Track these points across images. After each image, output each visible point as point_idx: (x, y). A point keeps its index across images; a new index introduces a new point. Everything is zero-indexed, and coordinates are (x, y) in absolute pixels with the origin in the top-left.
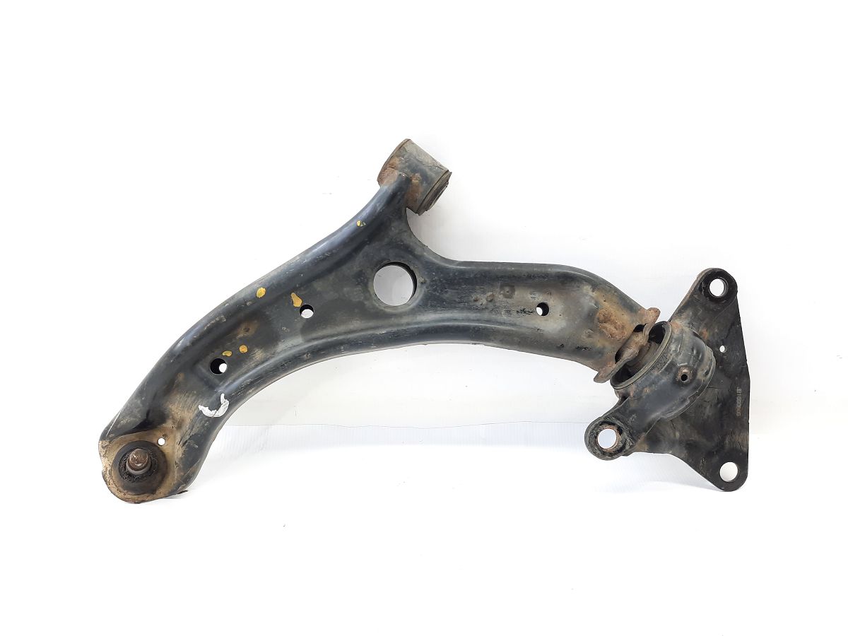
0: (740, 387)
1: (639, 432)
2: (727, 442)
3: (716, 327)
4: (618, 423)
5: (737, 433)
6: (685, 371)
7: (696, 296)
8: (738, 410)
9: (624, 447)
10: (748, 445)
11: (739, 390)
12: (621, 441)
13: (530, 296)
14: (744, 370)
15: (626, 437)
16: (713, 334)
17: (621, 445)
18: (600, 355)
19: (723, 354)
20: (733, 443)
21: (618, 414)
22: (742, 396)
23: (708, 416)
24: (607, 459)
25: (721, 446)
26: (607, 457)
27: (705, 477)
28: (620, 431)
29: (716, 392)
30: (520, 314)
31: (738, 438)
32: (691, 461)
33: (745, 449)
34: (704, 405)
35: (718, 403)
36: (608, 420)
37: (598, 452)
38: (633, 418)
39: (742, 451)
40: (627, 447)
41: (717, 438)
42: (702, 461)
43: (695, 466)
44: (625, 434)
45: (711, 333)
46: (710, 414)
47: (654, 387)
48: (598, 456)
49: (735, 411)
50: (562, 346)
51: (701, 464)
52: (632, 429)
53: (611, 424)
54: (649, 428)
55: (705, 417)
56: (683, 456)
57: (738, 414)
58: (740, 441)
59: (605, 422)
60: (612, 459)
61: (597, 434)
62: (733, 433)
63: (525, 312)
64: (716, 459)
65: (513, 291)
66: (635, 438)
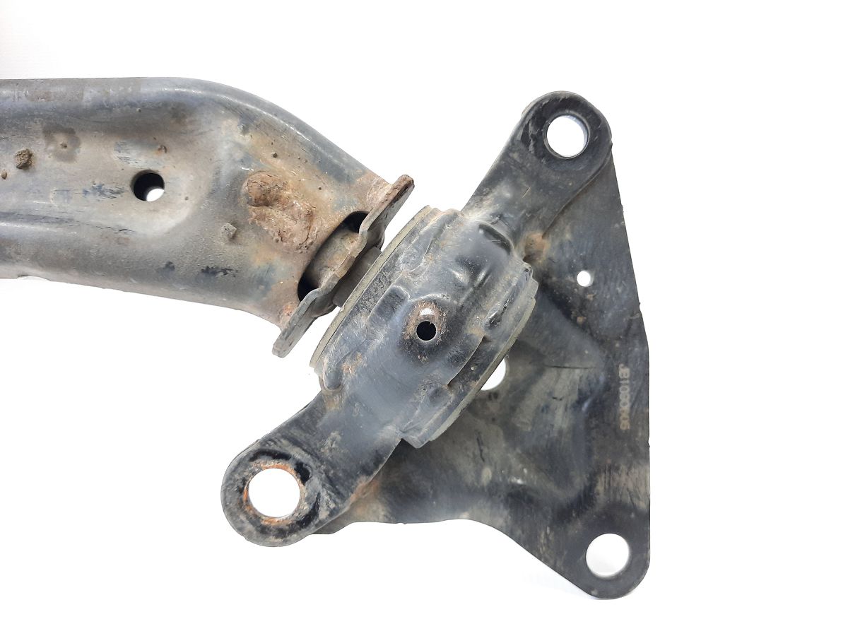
0: (626, 364)
1: (352, 476)
2: (600, 488)
3: (568, 227)
4: (297, 454)
5: (623, 467)
6: (427, 312)
7: (515, 156)
8: (625, 415)
9: (313, 513)
10: (647, 495)
11: (624, 372)
12: (307, 499)
13: (115, 155)
14: (634, 327)
15: (320, 487)
16: (561, 246)
17: (306, 508)
18: (262, 287)
19: (586, 290)
20: (615, 493)
21: (296, 433)
22: (631, 385)
23: (560, 432)
24: (273, 545)
25: (586, 499)
26: (272, 539)
27: (554, 568)
28: (303, 474)
29: (577, 378)
30: (90, 198)
31: (625, 480)
32: (519, 532)
33: (642, 505)
34: (552, 407)
35: (580, 402)
36: (273, 447)
37: (249, 527)
38: (333, 440)
39: (634, 508)
40: (323, 514)
41: (579, 482)
42: (545, 534)
43: (529, 544)
44: (315, 481)
45: (557, 243)
46: (565, 426)
47: (362, 361)
48: (249, 537)
49: (616, 417)
50: (170, 266)
51: (542, 540)
52: (333, 467)
53: (283, 456)
54: (376, 466)
55: (555, 434)
56: (501, 521)
57: (625, 425)
58: (631, 486)
59: (266, 452)
60: (286, 543)
61: (245, 481)
62: (613, 468)
63: (102, 193)
64: (576, 528)
65: (76, 143)
66: (342, 490)
